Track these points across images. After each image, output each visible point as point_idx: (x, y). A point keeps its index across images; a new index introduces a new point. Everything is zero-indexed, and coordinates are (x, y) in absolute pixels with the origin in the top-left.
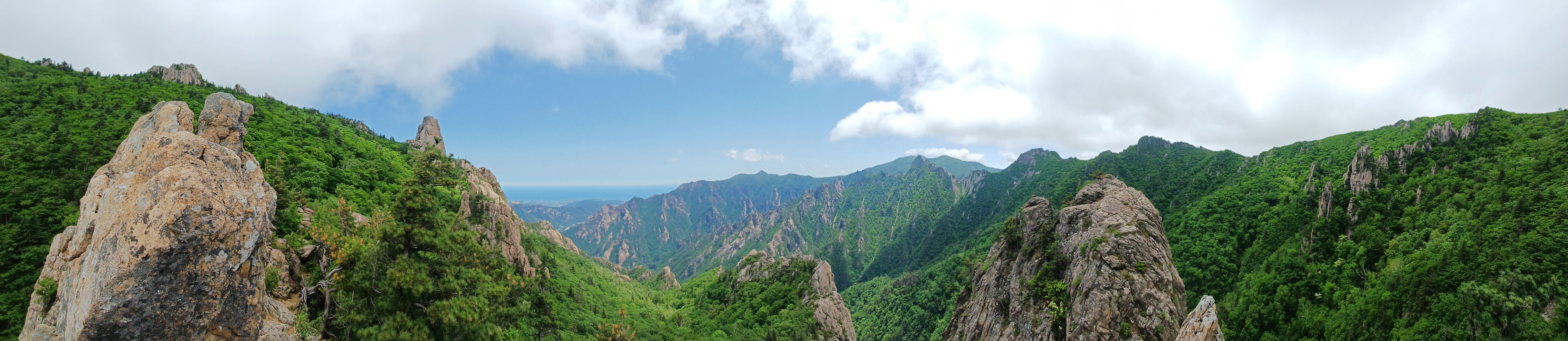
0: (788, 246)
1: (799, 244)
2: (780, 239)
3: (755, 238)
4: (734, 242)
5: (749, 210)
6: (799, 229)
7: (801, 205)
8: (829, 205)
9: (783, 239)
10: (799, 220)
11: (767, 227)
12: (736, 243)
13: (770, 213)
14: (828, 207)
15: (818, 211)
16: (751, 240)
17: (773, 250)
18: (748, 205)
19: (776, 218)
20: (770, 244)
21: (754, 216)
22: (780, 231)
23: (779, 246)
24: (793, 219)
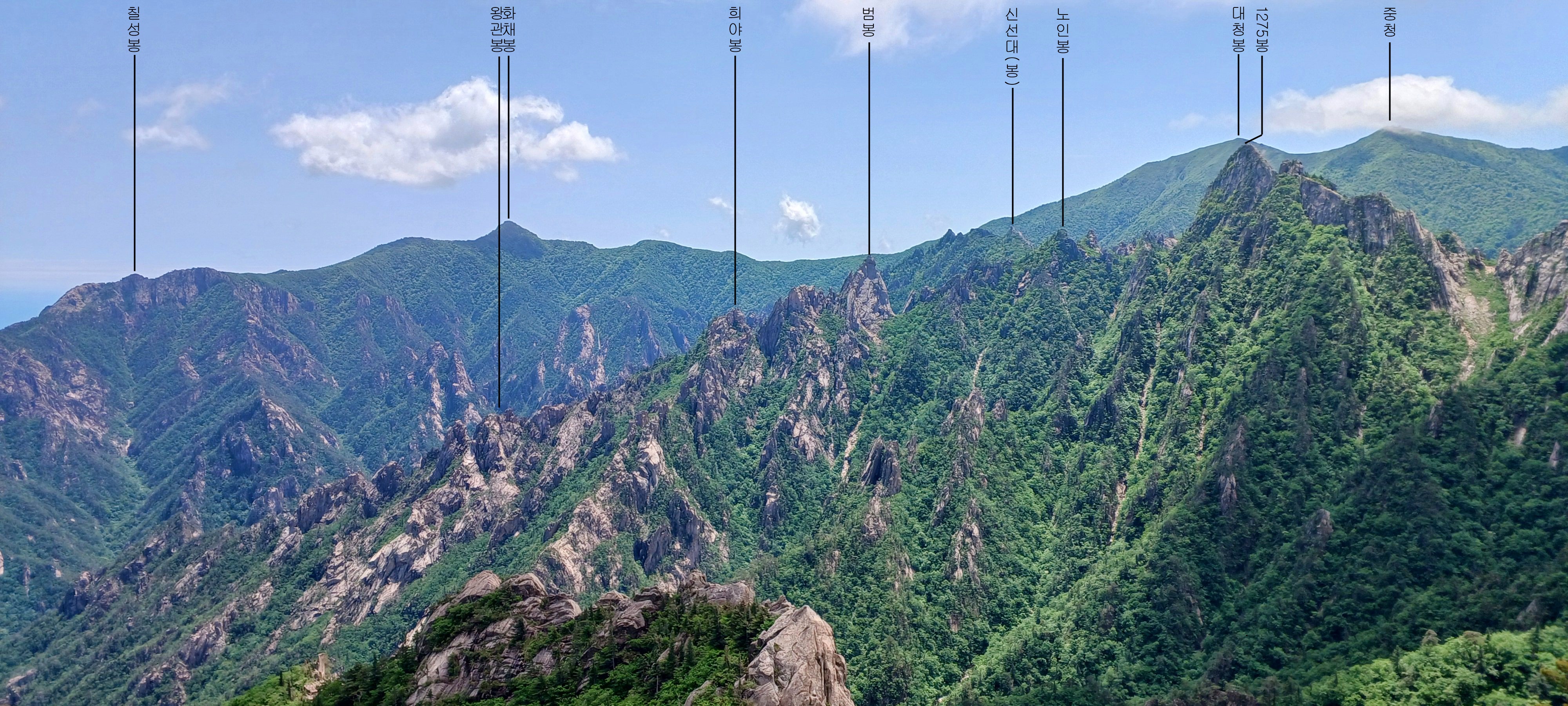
0: (640, 551)
1: (688, 540)
2: (607, 524)
3: (487, 526)
4: (386, 549)
5: (453, 407)
6: (693, 480)
7: (699, 382)
8: (824, 381)
9: (620, 522)
10: (690, 447)
11: (546, 477)
12: (394, 555)
13: (558, 419)
14: (818, 392)
15: (772, 408)
16: (467, 536)
17: (572, 569)
18: (448, 387)
19: (585, 439)
20: (561, 548)
21: (481, 431)
22: (604, 489)
23: (601, 551)
24: (664, 439)
